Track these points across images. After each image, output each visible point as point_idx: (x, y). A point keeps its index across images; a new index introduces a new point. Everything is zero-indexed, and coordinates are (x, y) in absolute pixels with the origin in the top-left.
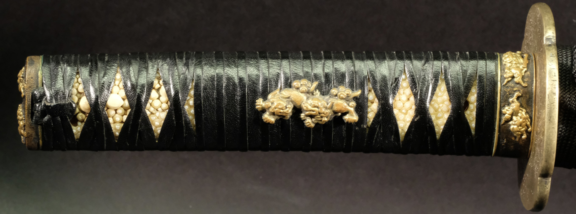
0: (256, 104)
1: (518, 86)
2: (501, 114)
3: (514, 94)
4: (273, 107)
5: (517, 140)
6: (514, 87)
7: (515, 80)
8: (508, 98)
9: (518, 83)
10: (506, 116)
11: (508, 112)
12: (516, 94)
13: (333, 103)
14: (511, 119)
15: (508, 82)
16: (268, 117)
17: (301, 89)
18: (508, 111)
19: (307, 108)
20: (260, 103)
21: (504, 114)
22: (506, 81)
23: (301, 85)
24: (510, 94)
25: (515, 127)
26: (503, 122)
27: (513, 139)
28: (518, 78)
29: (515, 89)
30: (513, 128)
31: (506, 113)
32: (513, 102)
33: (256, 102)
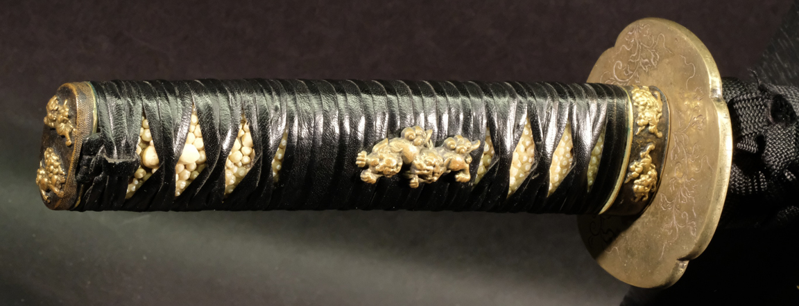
0: (358, 158)
1: (651, 136)
2: (628, 170)
3: (645, 147)
4: (381, 164)
5: (637, 200)
6: (647, 138)
7: (650, 128)
8: (639, 151)
9: (654, 134)
10: (633, 173)
11: (636, 169)
12: (650, 147)
13: (451, 160)
14: (638, 178)
15: (642, 131)
16: (369, 176)
17: (415, 140)
18: (637, 167)
19: (421, 166)
20: (363, 157)
21: (632, 172)
22: (639, 129)
23: (417, 135)
24: (642, 146)
25: (640, 187)
26: (627, 181)
27: (632, 199)
28: (653, 127)
29: (648, 141)
30: (637, 189)
31: (634, 171)
32: (644, 157)
33: (357, 156)
